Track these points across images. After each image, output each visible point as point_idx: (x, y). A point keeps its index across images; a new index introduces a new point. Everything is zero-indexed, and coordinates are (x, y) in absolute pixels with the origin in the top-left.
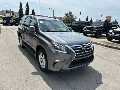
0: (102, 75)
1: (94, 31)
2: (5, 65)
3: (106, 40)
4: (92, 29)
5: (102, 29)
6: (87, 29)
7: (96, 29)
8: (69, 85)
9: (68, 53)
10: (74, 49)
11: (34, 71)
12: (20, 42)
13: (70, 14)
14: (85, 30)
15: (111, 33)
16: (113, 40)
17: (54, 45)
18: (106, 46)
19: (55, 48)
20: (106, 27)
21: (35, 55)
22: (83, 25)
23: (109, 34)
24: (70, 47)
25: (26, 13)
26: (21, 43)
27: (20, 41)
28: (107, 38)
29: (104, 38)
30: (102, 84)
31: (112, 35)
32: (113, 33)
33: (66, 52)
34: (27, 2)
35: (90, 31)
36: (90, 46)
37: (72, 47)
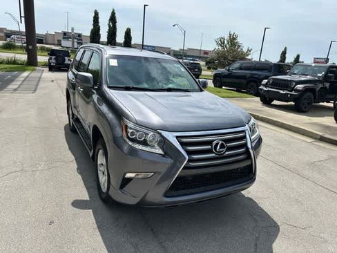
1: (293, 93)
4: (286, 85)
5: (321, 86)
6: (272, 84)
7: (300, 87)
9: (166, 154)
10: (182, 144)
14: (265, 89)
17: (127, 127)
18: (322, 139)
19: (128, 137)
20: (333, 79)
22: (263, 73)
24: (171, 137)
25: (108, 38)
28: (333, 113)
29: (324, 113)
33: (161, 152)
34: (114, 10)
35: (282, 92)
37: (177, 137)
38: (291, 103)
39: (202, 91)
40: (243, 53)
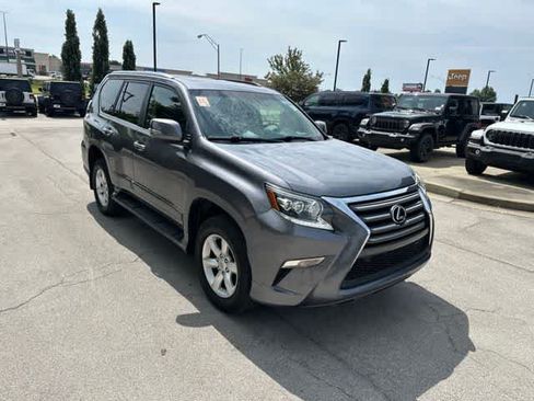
0: (466, 317)
1: (407, 135)
2: (53, 290)
3: (459, 171)
4: (396, 125)
5: (440, 123)
6: (376, 125)
7: (416, 127)
8: (340, 360)
9: (336, 229)
10: (359, 213)
11: (184, 312)
12: (99, 191)
13: (294, 59)
14: (367, 132)
15: (480, 141)
16: (490, 170)
17: (276, 196)
18: (462, 197)
19: (281, 210)
20: (455, 114)
21: (183, 245)
22: (356, 110)
23: (471, 144)
24: (341, 204)
26: (100, 196)
27: (98, 184)
28: (464, 161)
30: (474, 350)
31: (483, 149)
32: (487, 141)
33: (328, 227)
35: (392, 135)
36: (419, 199)
38: (405, 150)
39: (326, 138)
40: (312, 80)
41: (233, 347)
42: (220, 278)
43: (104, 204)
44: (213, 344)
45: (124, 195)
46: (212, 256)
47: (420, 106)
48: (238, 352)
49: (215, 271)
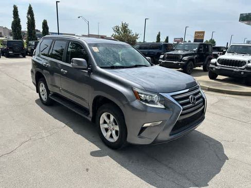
0: (222, 144)
1: (182, 62)
3: (206, 78)
4: (176, 57)
5: (196, 56)
6: (167, 58)
7: (185, 58)
8: (170, 168)
9: (166, 108)
12: (41, 94)
14: (163, 61)
15: (215, 64)
16: (220, 77)
17: (138, 93)
19: (141, 100)
20: (203, 52)
21: (90, 118)
23: (211, 66)
26: (42, 96)
27: (41, 90)
28: (208, 73)
30: (228, 159)
31: (217, 67)
32: (218, 64)
33: (163, 107)
34: (30, 5)
35: (174, 62)
36: (200, 92)
38: (180, 69)
39: (152, 65)
41: (119, 165)
42: (109, 133)
43: (44, 100)
44: (109, 164)
45: (55, 95)
46: (105, 122)
47: (186, 49)
48: (123, 167)
49: (107, 130)
